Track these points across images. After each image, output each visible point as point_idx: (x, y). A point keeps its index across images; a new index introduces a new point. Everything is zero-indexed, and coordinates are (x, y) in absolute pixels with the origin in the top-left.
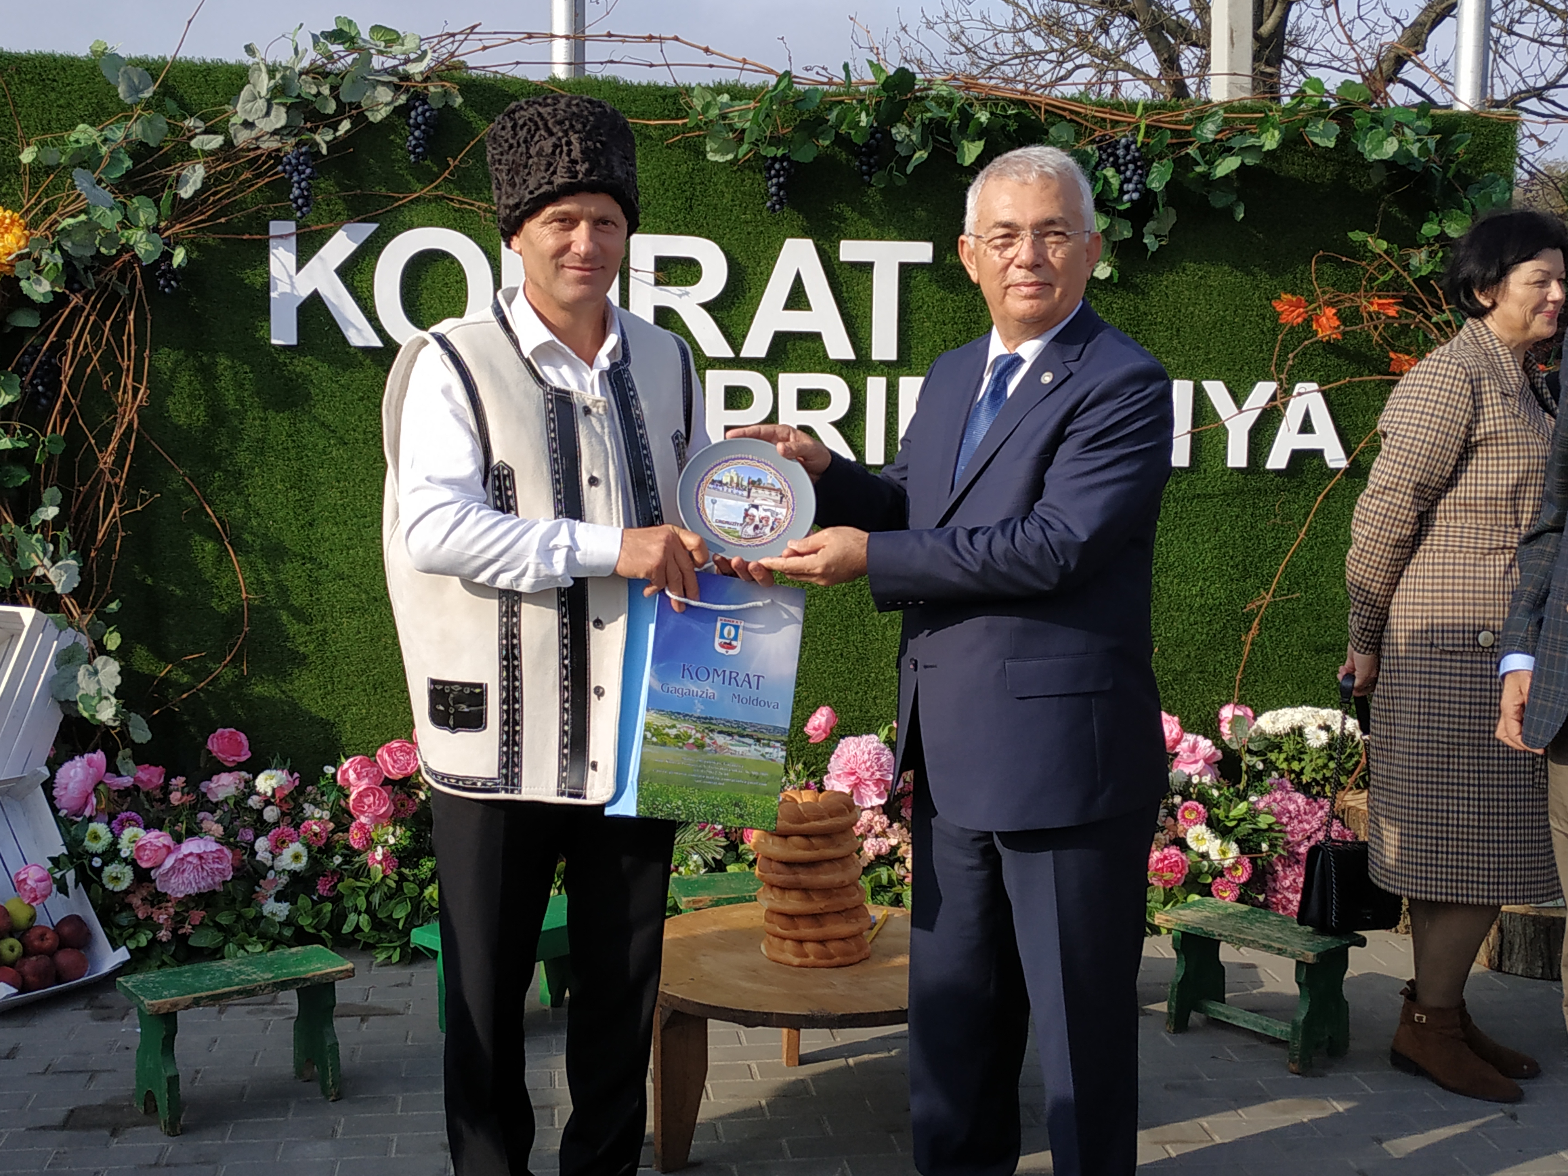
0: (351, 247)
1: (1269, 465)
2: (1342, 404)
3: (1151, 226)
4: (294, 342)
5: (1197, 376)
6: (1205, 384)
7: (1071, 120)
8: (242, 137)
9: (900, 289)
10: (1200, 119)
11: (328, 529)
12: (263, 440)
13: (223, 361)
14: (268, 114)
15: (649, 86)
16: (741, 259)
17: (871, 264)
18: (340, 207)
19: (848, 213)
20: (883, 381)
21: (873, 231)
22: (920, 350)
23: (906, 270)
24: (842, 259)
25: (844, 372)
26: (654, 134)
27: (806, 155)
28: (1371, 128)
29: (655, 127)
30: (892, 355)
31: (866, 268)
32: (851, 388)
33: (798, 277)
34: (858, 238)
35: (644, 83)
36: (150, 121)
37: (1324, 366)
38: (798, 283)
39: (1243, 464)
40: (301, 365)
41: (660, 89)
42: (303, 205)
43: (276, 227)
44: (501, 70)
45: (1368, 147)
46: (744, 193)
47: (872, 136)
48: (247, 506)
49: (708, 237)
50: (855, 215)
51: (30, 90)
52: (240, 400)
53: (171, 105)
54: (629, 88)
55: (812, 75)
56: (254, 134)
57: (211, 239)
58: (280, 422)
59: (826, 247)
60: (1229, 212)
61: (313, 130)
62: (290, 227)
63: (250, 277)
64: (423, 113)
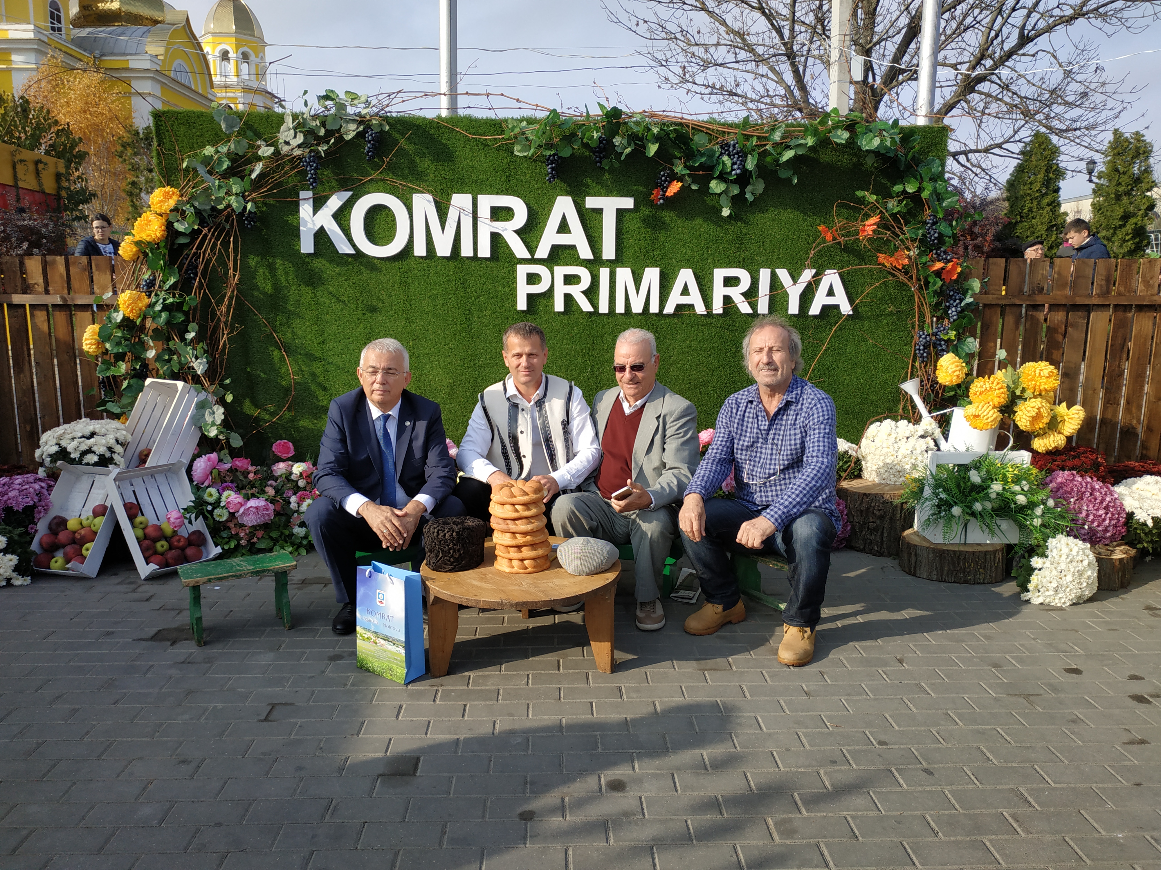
0: (339, 203)
1: (810, 313)
2: (850, 281)
3: (749, 188)
4: (312, 251)
5: (772, 265)
6: (777, 270)
7: (707, 133)
8: (285, 149)
9: (617, 222)
10: (773, 130)
11: (332, 345)
12: (299, 301)
13: (279, 261)
14: (295, 137)
15: (487, 119)
16: (535, 207)
17: (601, 210)
18: (334, 184)
19: (590, 182)
20: (608, 270)
21: (603, 191)
22: (628, 254)
23: (620, 213)
24: (587, 206)
25: (588, 265)
26: (490, 143)
27: (566, 153)
28: (866, 133)
29: (490, 140)
30: (613, 257)
31: (599, 211)
32: (591, 274)
33: (564, 216)
34: (595, 196)
35: (485, 117)
36: (239, 142)
37: (841, 261)
38: (564, 219)
39: (797, 312)
40: (318, 264)
41: (493, 120)
42: (313, 182)
43: (303, 194)
44: (412, 112)
45: (864, 143)
46: (536, 173)
47: (600, 142)
48: (293, 333)
49: (518, 196)
50: (594, 184)
51: (183, 128)
52: (287, 281)
53: (249, 133)
54: (477, 120)
55: (571, 112)
56: (290, 147)
57: (271, 201)
58: (306, 292)
59: (579, 200)
60: (790, 180)
61: (318, 145)
62: (310, 194)
63: (290, 219)
64: (371, 135)
